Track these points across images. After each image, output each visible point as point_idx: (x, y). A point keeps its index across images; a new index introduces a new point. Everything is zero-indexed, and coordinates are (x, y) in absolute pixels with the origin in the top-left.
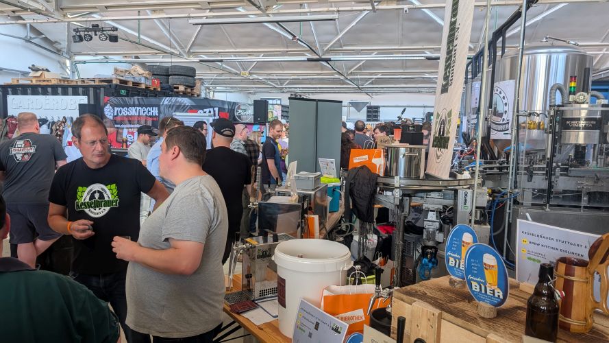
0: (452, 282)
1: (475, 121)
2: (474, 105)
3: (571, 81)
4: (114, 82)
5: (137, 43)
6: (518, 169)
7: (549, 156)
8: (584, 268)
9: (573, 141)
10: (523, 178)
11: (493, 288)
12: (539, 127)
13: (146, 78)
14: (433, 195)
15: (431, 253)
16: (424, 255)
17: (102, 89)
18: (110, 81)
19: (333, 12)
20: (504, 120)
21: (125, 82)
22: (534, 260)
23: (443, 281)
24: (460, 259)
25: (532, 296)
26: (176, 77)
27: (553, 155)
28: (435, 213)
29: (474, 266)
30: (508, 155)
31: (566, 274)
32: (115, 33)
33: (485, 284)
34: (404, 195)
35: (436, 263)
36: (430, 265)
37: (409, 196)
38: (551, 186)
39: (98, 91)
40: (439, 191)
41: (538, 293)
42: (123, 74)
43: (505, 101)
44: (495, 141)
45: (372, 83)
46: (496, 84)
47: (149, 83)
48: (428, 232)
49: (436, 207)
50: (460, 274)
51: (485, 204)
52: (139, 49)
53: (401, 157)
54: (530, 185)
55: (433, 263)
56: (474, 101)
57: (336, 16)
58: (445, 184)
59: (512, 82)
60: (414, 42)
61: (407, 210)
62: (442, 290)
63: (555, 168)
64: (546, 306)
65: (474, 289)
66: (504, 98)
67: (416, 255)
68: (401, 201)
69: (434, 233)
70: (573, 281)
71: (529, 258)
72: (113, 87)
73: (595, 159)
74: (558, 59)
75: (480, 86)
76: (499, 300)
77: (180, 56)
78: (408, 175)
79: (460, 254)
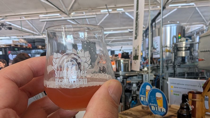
0: (143, 108)
1: (147, 52)
2: (147, 47)
3: (179, 34)
4: (12, 45)
5: (21, 31)
6: (163, 66)
7: (173, 61)
8: (200, 95)
9: (181, 55)
10: (165, 69)
11: (161, 108)
12: (169, 51)
13: (26, 44)
14: (135, 77)
15: (135, 99)
16: (133, 100)
17: (7, 48)
18: (10, 45)
19: (94, 15)
20: (157, 51)
21: (17, 45)
22: (176, 94)
23: (139, 108)
24: (145, 97)
25: (179, 110)
26: (38, 43)
27: (175, 61)
28: (135, 84)
29: (152, 99)
30: (159, 62)
31: (193, 98)
32: (10, 26)
33: (157, 106)
34: (124, 78)
35: (137, 102)
36: (135, 103)
37: (126, 78)
38: (175, 72)
39: (6, 49)
40: (136, 76)
41: (182, 108)
42: (16, 43)
43: (157, 44)
44: (155, 59)
45: (111, 42)
46: (154, 38)
47: (27, 45)
48: (134, 91)
49: (136, 82)
50: (146, 104)
51: (153, 79)
52: (23, 33)
53: (122, 63)
54: (168, 72)
55: (136, 102)
56: (146, 45)
57: (95, 16)
58: (138, 73)
59: (159, 37)
60: (124, 26)
61: (125, 84)
62: (139, 111)
63: (176, 65)
64: (186, 113)
65: (152, 109)
66: (156, 43)
67: (130, 100)
68: (123, 81)
69: (136, 91)
70: (196, 101)
71: (174, 94)
72: (12, 47)
73: (188, 61)
74: (173, 28)
75: (148, 40)
76: (164, 113)
77: (39, 35)
78: (125, 70)
79: (145, 95)
